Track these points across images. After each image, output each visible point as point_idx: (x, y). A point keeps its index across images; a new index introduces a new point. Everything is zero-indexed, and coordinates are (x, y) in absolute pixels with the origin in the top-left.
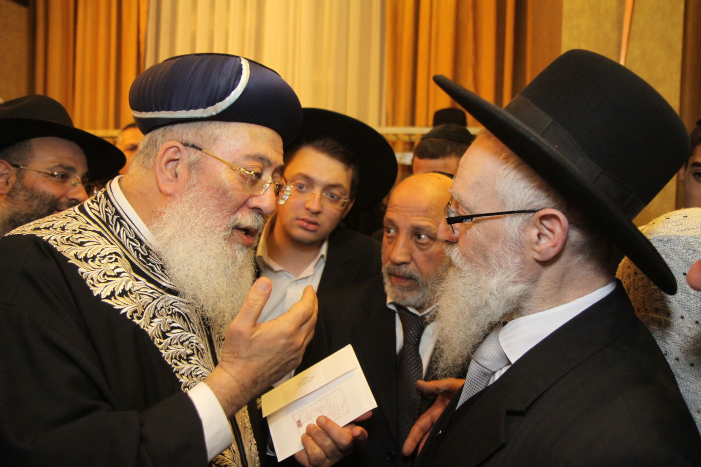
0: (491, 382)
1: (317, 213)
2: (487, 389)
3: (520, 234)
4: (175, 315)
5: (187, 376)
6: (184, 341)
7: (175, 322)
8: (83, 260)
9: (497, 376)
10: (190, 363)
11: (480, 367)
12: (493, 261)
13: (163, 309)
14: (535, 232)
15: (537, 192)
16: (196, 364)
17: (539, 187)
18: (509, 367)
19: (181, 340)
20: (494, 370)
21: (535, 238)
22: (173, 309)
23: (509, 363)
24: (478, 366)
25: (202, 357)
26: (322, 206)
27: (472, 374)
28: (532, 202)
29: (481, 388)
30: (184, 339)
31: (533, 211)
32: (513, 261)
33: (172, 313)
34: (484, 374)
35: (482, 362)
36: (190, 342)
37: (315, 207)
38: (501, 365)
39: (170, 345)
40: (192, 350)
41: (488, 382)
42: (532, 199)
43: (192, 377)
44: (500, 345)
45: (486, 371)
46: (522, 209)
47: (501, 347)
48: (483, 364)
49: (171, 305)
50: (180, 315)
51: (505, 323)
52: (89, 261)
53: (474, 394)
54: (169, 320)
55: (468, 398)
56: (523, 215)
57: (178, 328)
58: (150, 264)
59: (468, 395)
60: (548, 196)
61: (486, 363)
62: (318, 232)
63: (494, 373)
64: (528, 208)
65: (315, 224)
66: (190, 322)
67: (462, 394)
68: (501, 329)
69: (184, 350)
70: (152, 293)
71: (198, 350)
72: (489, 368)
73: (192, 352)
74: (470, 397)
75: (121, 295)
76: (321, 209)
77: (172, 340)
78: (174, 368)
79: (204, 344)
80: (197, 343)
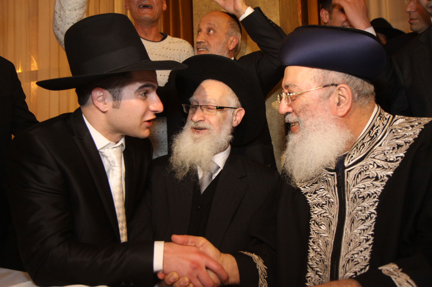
6: (323, 196)
7: (323, 186)
10: (323, 209)
13: (321, 179)
16: (326, 210)
25: (331, 206)
39: (316, 198)
40: (326, 201)
43: (321, 216)
57: (323, 188)
66: (329, 185)
73: (325, 203)
77: (318, 195)
78: (312, 209)
79: (335, 199)
80: (329, 198)
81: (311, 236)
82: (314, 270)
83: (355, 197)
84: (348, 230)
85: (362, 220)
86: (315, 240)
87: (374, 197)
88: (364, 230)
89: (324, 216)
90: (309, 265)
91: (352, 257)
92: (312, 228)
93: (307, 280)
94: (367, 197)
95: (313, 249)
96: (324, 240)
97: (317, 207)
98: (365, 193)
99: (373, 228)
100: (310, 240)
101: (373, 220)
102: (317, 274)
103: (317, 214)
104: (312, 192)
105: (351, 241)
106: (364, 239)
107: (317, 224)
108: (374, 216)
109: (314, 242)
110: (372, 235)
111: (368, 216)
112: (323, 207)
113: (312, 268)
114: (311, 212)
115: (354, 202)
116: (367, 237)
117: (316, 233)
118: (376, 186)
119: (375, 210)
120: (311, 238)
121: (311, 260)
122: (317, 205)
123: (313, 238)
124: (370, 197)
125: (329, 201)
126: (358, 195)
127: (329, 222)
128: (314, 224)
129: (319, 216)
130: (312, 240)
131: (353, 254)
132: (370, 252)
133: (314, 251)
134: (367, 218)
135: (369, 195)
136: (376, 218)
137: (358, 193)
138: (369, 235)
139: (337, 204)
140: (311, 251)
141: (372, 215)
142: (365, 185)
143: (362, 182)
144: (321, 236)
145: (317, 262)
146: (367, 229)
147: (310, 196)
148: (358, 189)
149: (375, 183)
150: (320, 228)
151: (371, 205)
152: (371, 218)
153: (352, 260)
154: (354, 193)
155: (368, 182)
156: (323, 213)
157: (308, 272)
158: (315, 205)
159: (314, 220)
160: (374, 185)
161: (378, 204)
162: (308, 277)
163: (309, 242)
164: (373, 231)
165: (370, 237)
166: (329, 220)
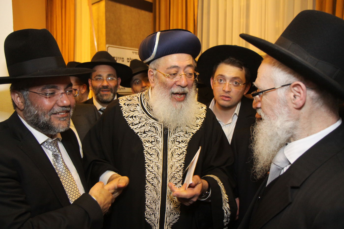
0: (282, 173)
1: (229, 92)
2: (280, 176)
3: (285, 96)
4: (152, 127)
5: (149, 148)
6: (152, 136)
7: (151, 129)
8: (126, 105)
9: (285, 170)
10: (152, 144)
11: (276, 166)
12: (276, 111)
13: (148, 124)
14: (292, 95)
15: (289, 75)
16: (154, 145)
17: (290, 73)
18: (290, 165)
19: (151, 136)
20: (283, 167)
21: (293, 97)
22: (152, 125)
23: (290, 163)
24: (275, 165)
25: (158, 143)
26: (231, 88)
27: (273, 170)
28: (287, 81)
29: (277, 176)
30: (153, 135)
31: (290, 84)
32: (285, 111)
33: (152, 126)
34: (278, 169)
35: (277, 164)
36: (155, 137)
37: (227, 89)
38: (286, 165)
39: (146, 136)
40: (155, 140)
41: (280, 173)
42: (287, 79)
43: (151, 149)
44: (285, 155)
45: (279, 168)
46: (284, 84)
47: (285, 156)
48: (277, 165)
49: (152, 123)
50: (154, 127)
51: (287, 144)
52: (129, 106)
53: (274, 179)
54: (150, 128)
55: (271, 181)
56: (285, 87)
57: (152, 131)
58: (150, 109)
59: (271, 180)
60: (295, 76)
61: (278, 164)
62: (231, 101)
63: (283, 168)
64: (286, 84)
65: (228, 97)
66: (157, 130)
67: (268, 179)
68: (285, 147)
69: (151, 139)
70: (146, 118)
71: (157, 141)
72: (280, 166)
73: (154, 141)
74: (272, 180)
75: (130, 117)
76: (230, 90)
77: (147, 135)
78: (143, 143)
79: (161, 139)
80: (157, 138)
81: (145, 162)
82: (151, 183)
83: (174, 141)
84: (170, 160)
85: (179, 154)
86: (149, 164)
87: (185, 143)
88: (179, 160)
89: (153, 149)
90: (147, 180)
91: (174, 175)
92: (146, 157)
93: (146, 189)
94: (181, 142)
95: (149, 170)
96: (156, 165)
97: (148, 142)
98: (180, 139)
99: (184, 160)
100: (145, 164)
101: (184, 155)
102: (152, 185)
103: (148, 147)
104: (142, 132)
105: (173, 166)
106: (179, 165)
107: (149, 154)
108: (185, 153)
109: (148, 166)
110: (183, 163)
111: (182, 153)
112: (152, 143)
113: (149, 182)
114: (144, 146)
115: (173, 143)
116: (181, 164)
117: (149, 160)
118: (186, 137)
119: (186, 150)
120: (146, 163)
121: (148, 177)
122: (147, 141)
123: (147, 163)
124: (183, 142)
125: (157, 140)
126: (176, 140)
127: (157, 153)
128: (147, 154)
129: (150, 149)
130: (147, 164)
131: (174, 174)
132: (182, 172)
133: (149, 171)
134: (181, 154)
135: (182, 141)
136: (186, 154)
137: (176, 139)
138: (182, 163)
139: (162, 142)
140: (147, 171)
141: (184, 152)
142: (180, 135)
143: (179, 133)
144: (153, 162)
145: (153, 178)
146: (181, 160)
147: (141, 135)
148: (176, 136)
149: (186, 135)
150: (152, 156)
151: (183, 147)
152: (183, 154)
153: (174, 177)
154: (174, 138)
155: (182, 134)
156: (152, 147)
157: (146, 184)
158: (146, 141)
159: (146, 151)
160: (185, 136)
161: (188, 147)
162: (146, 187)
163: (145, 165)
164: (184, 161)
165: (182, 164)
166: (157, 151)
